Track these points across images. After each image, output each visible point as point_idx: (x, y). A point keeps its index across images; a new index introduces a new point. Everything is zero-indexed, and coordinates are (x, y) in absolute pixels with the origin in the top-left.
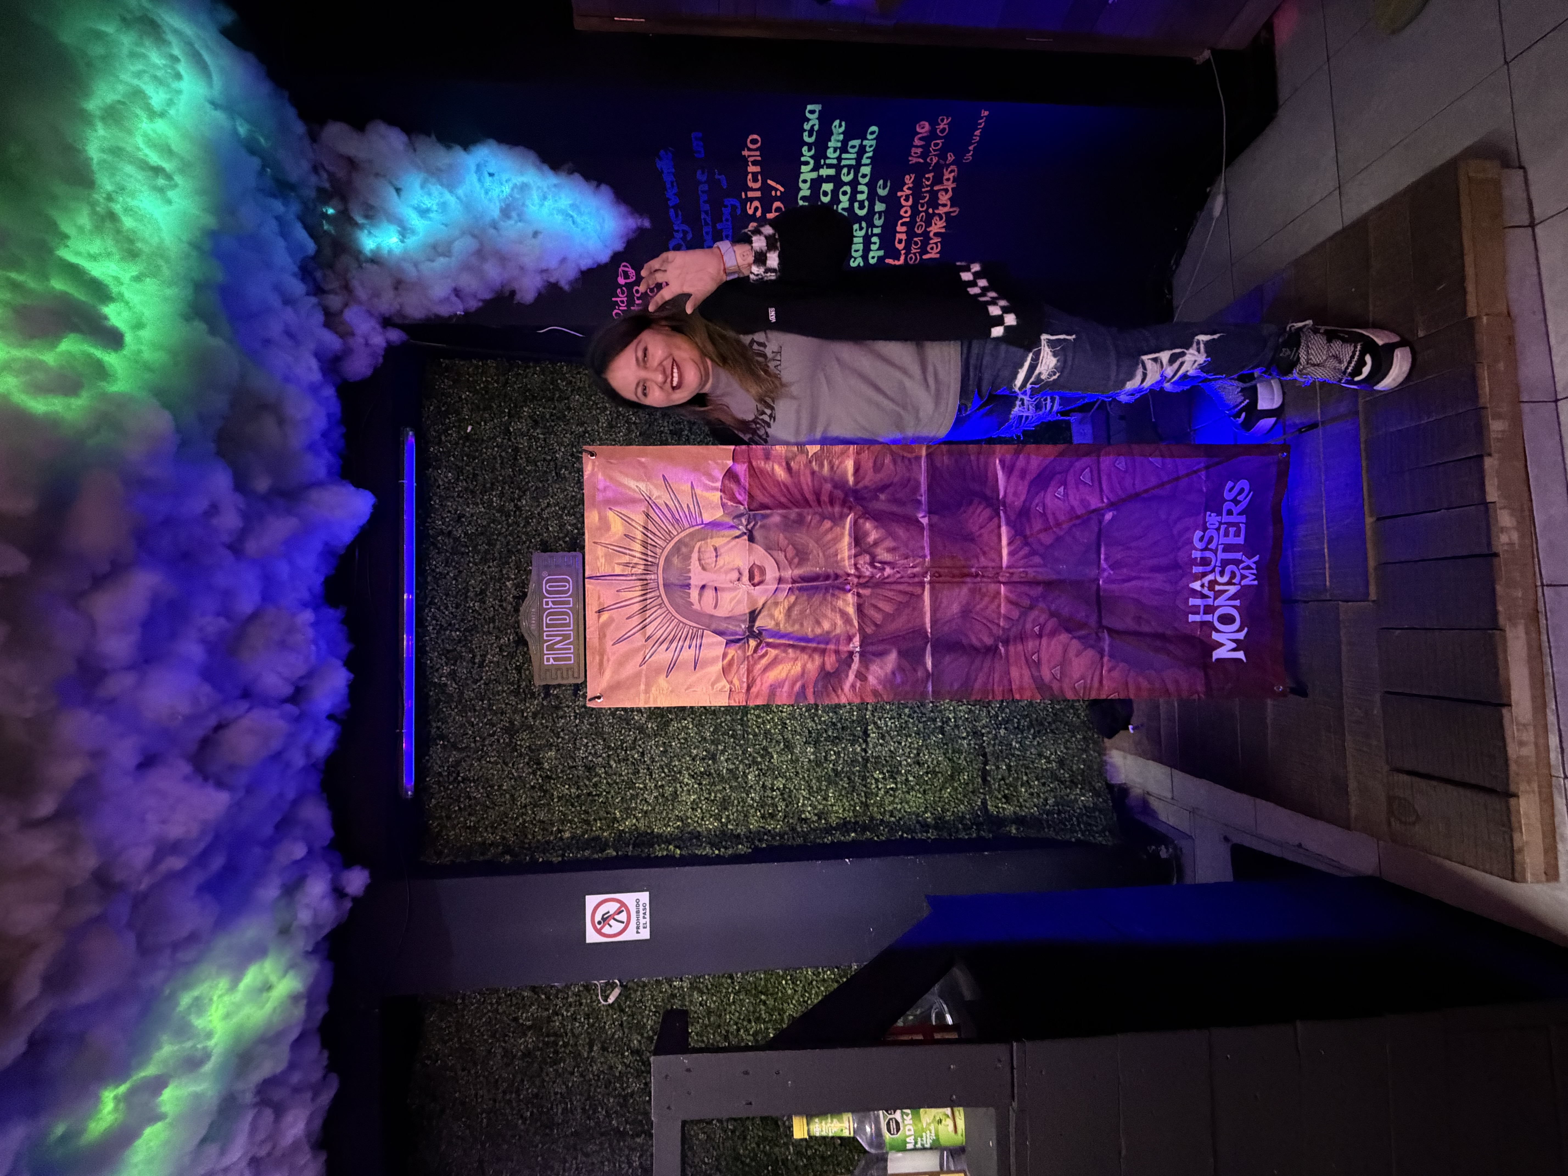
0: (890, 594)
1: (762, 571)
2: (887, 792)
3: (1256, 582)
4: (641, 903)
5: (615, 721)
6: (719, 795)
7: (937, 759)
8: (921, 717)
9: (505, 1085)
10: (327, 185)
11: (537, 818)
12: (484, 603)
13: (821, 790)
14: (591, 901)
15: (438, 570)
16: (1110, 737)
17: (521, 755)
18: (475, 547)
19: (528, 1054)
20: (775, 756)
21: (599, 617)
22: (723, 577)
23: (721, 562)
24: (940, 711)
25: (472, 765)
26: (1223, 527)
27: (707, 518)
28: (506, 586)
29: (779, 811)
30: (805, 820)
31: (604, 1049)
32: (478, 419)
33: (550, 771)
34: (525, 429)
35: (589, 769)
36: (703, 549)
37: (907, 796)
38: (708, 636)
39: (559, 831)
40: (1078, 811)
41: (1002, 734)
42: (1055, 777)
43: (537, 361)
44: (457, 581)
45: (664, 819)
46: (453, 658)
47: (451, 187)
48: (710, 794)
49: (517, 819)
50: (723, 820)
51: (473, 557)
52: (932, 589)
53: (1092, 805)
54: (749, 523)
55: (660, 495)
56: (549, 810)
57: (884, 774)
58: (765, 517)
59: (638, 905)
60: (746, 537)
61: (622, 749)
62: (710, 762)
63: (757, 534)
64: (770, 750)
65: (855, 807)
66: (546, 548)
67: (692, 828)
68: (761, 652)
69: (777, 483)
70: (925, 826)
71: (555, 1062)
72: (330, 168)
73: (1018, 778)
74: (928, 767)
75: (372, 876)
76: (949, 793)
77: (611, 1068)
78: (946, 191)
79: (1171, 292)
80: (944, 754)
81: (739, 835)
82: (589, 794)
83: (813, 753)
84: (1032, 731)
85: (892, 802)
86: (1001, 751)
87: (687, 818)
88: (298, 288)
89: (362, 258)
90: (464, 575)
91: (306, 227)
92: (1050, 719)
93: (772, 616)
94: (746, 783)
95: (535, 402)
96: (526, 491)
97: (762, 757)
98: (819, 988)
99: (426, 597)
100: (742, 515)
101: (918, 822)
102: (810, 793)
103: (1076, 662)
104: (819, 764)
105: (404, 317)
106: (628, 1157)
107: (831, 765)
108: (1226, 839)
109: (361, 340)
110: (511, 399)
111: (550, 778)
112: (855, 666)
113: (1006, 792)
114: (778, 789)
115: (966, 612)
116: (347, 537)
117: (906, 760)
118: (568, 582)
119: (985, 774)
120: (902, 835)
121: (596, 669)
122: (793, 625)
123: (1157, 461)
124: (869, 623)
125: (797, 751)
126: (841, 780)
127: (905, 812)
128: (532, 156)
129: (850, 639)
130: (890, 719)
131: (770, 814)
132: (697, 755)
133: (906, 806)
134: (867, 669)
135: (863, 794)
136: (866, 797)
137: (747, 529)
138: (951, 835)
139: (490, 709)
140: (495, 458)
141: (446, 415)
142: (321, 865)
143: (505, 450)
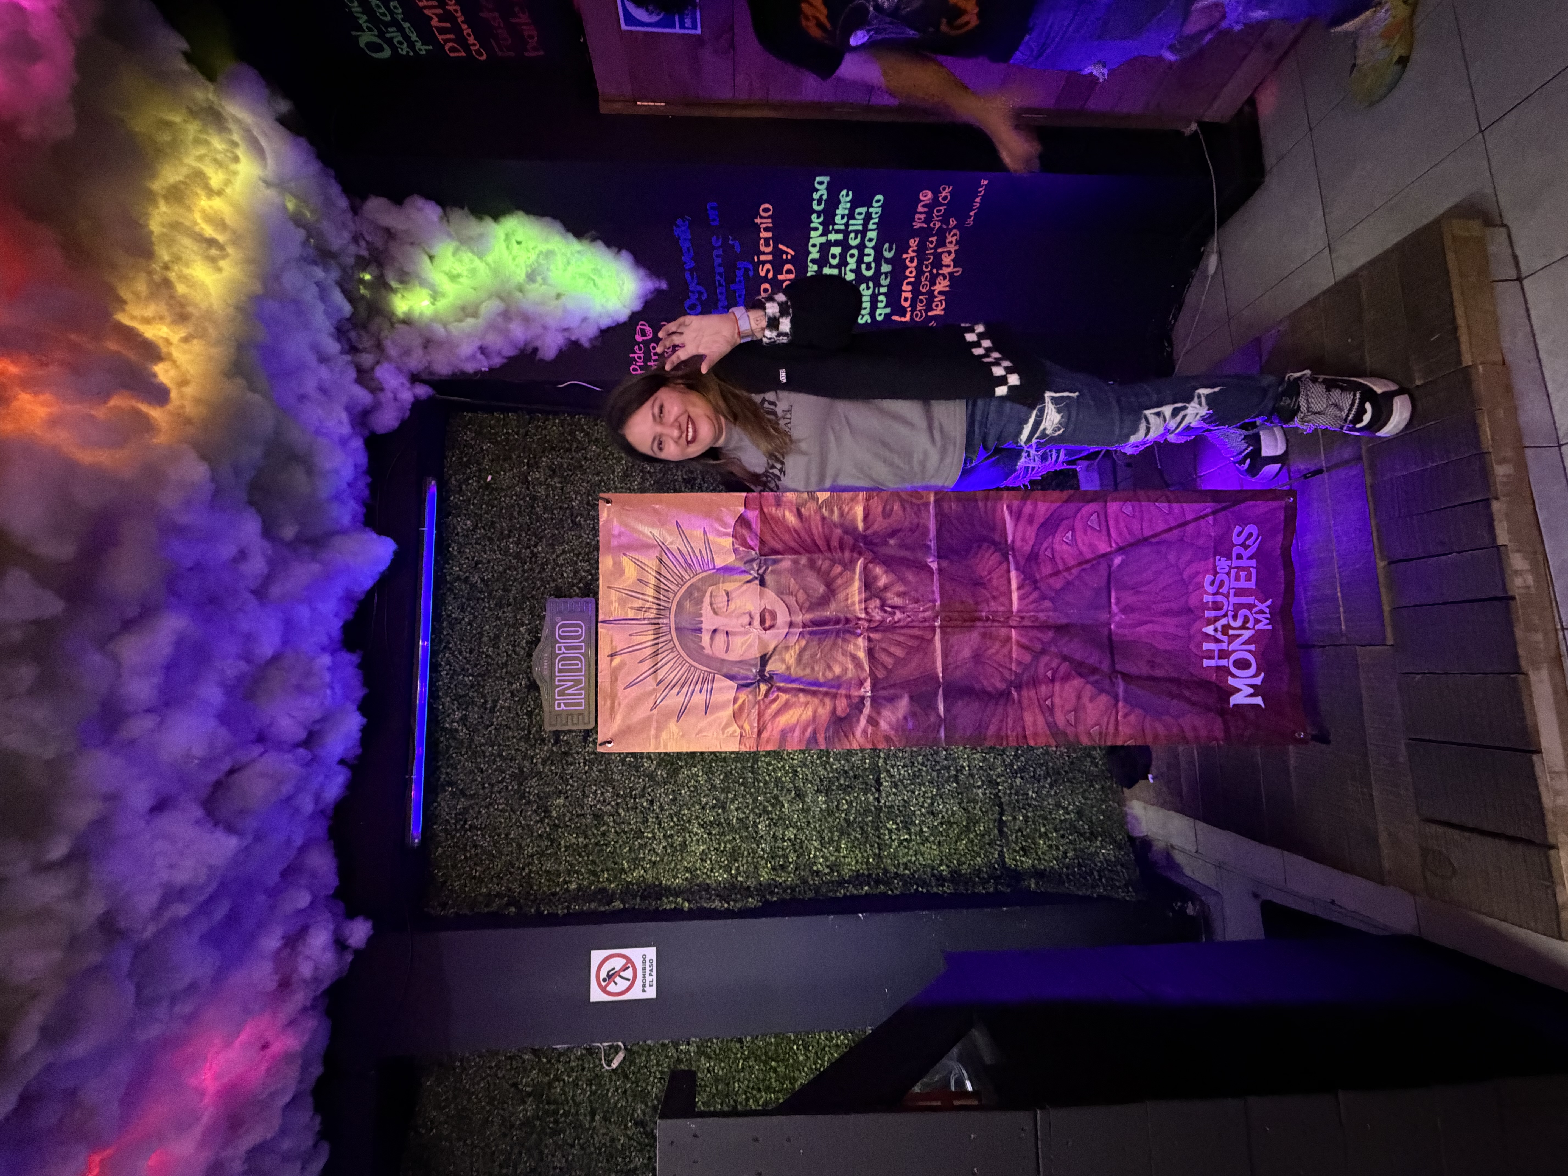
0: (901, 639)
1: (774, 615)
2: (901, 843)
3: (1270, 627)
4: (647, 960)
5: (624, 768)
6: (728, 846)
7: (952, 809)
8: (935, 765)
9: (502, 1158)
10: (365, 253)
11: (544, 868)
12: (498, 648)
13: (833, 841)
14: (597, 956)
15: (453, 615)
16: (1130, 786)
17: (529, 803)
18: (490, 594)
19: (527, 1123)
20: (786, 805)
21: (611, 661)
22: (734, 621)
23: (732, 606)
24: (954, 759)
25: (480, 812)
26: (1233, 571)
27: (719, 563)
28: (520, 631)
29: (790, 863)
30: (817, 872)
31: (605, 1119)
32: (498, 469)
33: (558, 819)
34: (542, 479)
35: (598, 817)
36: (714, 594)
37: (922, 847)
38: (719, 680)
39: (566, 882)
40: (1099, 864)
41: (1018, 784)
42: (1074, 829)
43: (556, 414)
44: (472, 626)
45: (673, 870)
46: (464, 702)
47: (480, 256)
48: (719, 844)
49: (523, 869)
50: (733, 872)
51: (489, 602)
52: (943, 633)
53: (1113, 859)
54: (760, 568)
55: (673, 541)
56: (557, 859)
57: (898, 824)
58: (775, 562)
59: (644, 962)
60: (757, 582)
61: (631, 797)
62: (720, 811)
63: (768, 578)
64: (781, 799)
65: (868, 859)
66: (559, 593)
67: (701, 879)
68: (772, 697)
69: (788, 529)
70: (940, 880)
71: (555, 1133)
72: (369, 238)
73: (1035, 829)
74: (943, 817)
75: (377, 926)
76: (965, 845)
77: (613, 1140)
78: (949, 253)
79: (1171, 345)
80: (960, 804)
81: (749, 887)
82: (597, 844)
83: (824, 803)
84: (1049, 780)
85: (907, 854)
86: (1018, 801)
87: (696, 870)
88: (333, 347)
89: (394, 320)
90: (479, 621)
91: (344, 292)
92: (1067, 768)
93: (783, 661)
94: (756, 833)
95: (554, 453)
96: (542, 538)
97: (773, 805)
98: (832, 1055)
99: (441, 642)
100: (753, 560)
101: (933, 875)
102: (821, 844)
103: (1090, 706)
104: (830, 812)
105: (431, 373)
107: (843, 815)
108: (1256, 896)
109: (391, 396)
110: (530, 449)
111: (556, 826)
112: (867, 711)
113: (1024, 844)
114: (789, 839)
115: (977, 657)
116: (368, 584)
117: (920, 810)
118: (581, 627)
119: (1001, 824)
120: (917, 889)
121: (608, 713)
122: (805, 669)
123: (1164, 506)
124: (880, 667)
125: (808, 800)
126: (854, 830)
127: (920, 864)
128: (558, 225)
129: (861, 684)
130: (903, 767)
131: (781, 866)
132: (706, 804)
133: (921, 859)
134: (879, 713)
135: (876, 845)
136: (880, 849)
137: (758, 574)
138: (967, 890)
139: (500, 755)
140: (513, 506)
141: (467, 465)
142: (327, 915)
143: (524, 499)
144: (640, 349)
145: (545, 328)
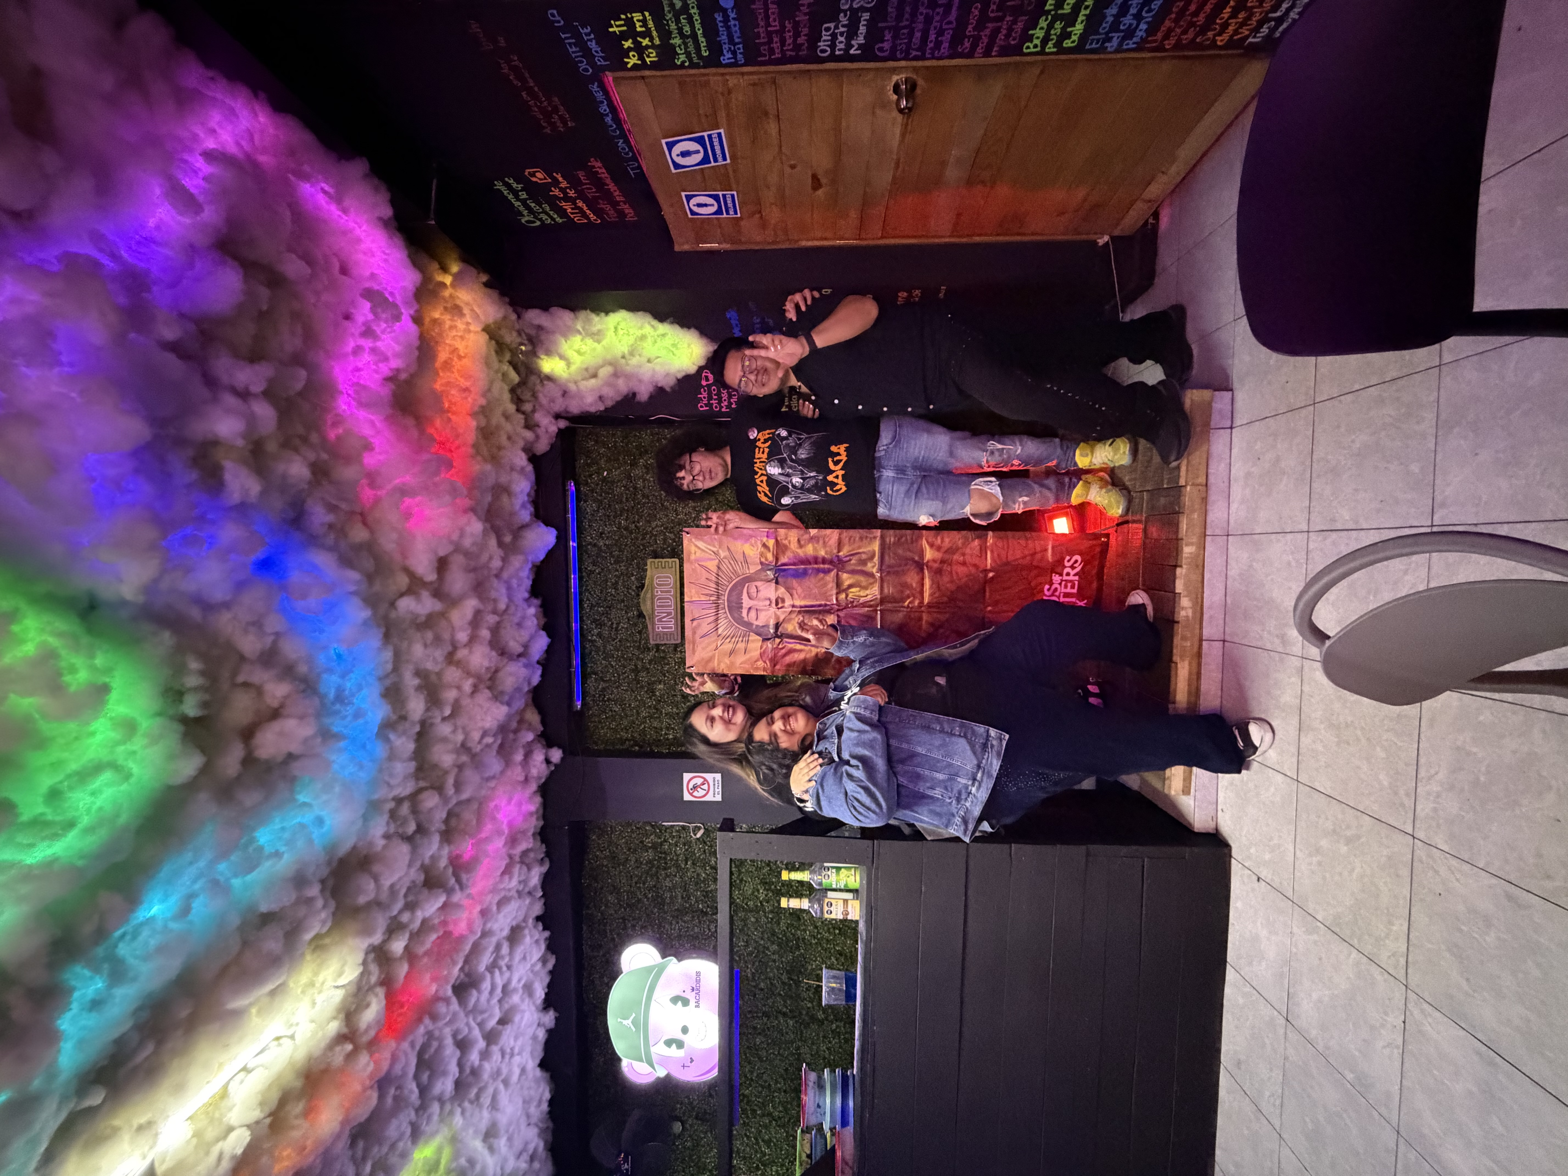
0: (857, 616)
1: (783, 601)
4: (716, 780)
9: (636, 879)
11: (653, 725)
12: (618, 590)
14: (687, 776)
15: (590, 569)
17: (642, 687)
18: (611, 553)
19: (650, 862)
21: (692, 623)
22: (761, 603)
23: (760, 595)
25: (613, 691)
26: (1063, 583)
27: (752, 569)
28: (631, 580)
31: (693, 864)
32: (611, 467)
36: (749, 588)
38: (752, 636)
44: (600, 575)
46: (601, 625)
47: (598, 340)
49: (640, 725)
51: (610, 560)
52: (882, 614)
54: (775, 574)
56: (660, 721)
59: (714, 781)
60: (774, 582)
63: (780, 579)
66: (655, 555)
68: (782, 645)
71: (665, 869)
72: (527, 331)
75: (564, 752)
77: (698, 875)
88: (511, 409)
89: (542, 376)
90: (605, 572)
93: (789, 626)
100: (772, 569)
105: (567, 412)
106: (709, 926)
109: (544, 430)
110: (631, 453)
111: (660, 701)
116: (542, 556)
118: (670, 578)
121: (690, 652)
128: (648, 315)
137: (774, 577)
139: (623, 657)
140: (622, 494)
141: (589, 465)
142: (539, 745)
143: (628, 489)
144: (705, 391)
145: (640, 381)
